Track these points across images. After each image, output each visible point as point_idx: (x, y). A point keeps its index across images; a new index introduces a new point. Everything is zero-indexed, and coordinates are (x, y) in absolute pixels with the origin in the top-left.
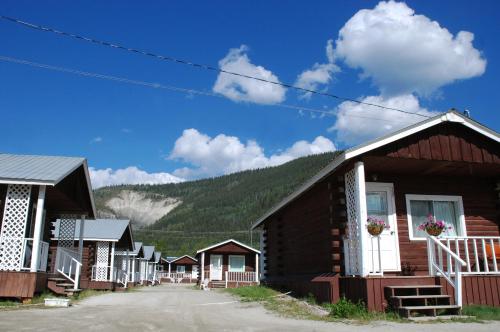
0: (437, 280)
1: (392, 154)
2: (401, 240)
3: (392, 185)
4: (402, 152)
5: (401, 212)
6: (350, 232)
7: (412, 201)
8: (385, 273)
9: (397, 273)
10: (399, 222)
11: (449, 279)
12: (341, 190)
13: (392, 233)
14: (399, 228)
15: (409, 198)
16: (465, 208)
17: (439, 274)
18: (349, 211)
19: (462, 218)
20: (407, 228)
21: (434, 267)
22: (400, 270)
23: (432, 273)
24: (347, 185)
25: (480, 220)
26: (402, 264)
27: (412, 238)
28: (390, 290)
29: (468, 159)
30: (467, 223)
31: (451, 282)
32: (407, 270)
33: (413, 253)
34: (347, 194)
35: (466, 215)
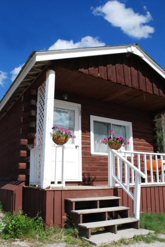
0: (115, 191)
1: (83, 70)
2: (83, 153)
3: (79, 105)
4: (92, 70)
5: (85, 129)
6: (37, 142)
7: (95, 122)
8: (67, 183)
9: (79, 183)
10: (83, 138)
11: (127, 191)
12: (33, 102)
13: (76, 147)
14: (83, 143)
15: (93, 118)
16: (133, 131)
17: (117, 185)
18: (38, 122)
19: (131, 140)
20: (89, 144)
21: (113, 179)
22: (81, 180)
23: (111, 185)
24: (39, 98)
25: (143, 142)
26: (83, 175)
27: (93, 152)
28: (71, 203)
29: (143, 88)
30: (134, 144)
31: (130, 194)
32: (87, 180)
33: (94, 166)
34: (38, 105)
35: (134, 137)
